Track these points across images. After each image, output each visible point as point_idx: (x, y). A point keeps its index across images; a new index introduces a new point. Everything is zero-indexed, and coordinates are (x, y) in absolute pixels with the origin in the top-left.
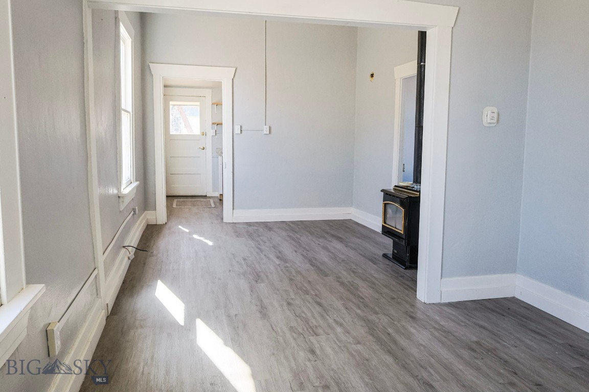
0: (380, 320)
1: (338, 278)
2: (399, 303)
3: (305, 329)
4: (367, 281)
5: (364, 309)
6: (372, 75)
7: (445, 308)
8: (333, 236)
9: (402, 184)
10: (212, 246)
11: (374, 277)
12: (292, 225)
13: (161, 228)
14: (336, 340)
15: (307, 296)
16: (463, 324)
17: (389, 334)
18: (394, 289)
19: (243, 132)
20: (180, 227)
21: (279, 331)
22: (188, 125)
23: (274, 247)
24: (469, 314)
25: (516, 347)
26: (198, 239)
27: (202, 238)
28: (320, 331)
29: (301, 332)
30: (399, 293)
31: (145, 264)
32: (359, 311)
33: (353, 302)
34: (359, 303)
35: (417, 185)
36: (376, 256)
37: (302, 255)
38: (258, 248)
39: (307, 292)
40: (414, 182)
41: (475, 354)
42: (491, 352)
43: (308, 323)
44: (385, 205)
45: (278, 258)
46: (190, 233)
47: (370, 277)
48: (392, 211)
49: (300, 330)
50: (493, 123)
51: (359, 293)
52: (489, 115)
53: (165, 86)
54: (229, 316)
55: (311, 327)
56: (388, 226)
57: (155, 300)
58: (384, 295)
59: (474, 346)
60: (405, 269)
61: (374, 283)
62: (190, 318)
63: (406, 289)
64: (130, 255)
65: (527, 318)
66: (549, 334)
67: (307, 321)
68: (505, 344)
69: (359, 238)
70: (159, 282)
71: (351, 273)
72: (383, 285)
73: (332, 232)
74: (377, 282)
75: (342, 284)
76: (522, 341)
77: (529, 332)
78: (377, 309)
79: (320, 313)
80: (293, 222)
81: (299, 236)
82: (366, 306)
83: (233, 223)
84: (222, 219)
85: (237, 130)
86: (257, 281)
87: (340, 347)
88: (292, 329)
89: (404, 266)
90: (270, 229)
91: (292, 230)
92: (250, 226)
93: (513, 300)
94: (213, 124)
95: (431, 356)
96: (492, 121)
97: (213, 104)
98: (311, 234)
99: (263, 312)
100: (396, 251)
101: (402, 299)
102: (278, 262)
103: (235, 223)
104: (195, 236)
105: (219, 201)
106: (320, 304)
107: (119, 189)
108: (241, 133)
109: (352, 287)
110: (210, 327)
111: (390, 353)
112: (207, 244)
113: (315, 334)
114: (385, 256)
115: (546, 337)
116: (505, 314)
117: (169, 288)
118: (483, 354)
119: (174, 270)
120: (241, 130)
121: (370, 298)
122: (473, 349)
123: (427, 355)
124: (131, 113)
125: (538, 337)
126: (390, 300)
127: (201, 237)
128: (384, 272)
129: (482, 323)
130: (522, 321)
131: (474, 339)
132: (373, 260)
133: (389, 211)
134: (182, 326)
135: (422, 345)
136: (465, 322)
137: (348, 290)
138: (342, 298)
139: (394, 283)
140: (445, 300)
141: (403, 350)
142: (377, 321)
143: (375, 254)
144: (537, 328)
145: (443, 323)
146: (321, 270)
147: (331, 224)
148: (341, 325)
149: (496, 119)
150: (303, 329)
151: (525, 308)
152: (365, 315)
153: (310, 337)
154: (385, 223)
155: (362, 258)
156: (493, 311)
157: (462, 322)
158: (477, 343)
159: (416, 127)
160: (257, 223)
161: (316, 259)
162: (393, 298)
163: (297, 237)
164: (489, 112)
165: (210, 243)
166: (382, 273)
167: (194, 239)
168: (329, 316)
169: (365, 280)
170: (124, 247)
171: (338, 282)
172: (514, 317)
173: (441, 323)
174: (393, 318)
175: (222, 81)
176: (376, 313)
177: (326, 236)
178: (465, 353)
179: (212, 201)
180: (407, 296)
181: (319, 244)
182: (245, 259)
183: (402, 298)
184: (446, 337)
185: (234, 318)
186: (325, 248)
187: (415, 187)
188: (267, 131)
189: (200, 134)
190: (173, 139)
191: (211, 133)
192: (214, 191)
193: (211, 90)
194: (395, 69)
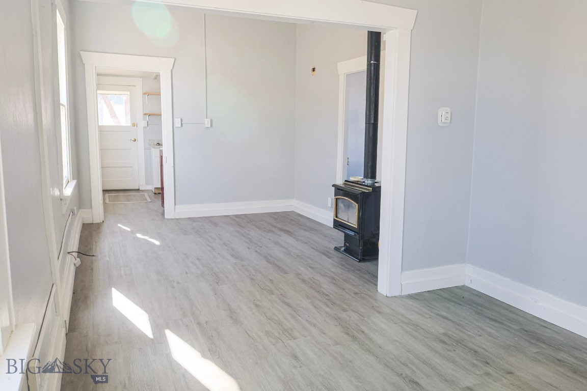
0: (350, 317)
1: (298, 275)
2: (363, 298)
3: (281, 333)
4: (326, 276)
5: (332, 306)
6: (314, 70)
7: (407, 301)
8: (282, 230)
9: (352, 179)
10: (160, 245)
11: (333, 272)
12: (237, 219)
13: (99, 228)
14: (315, 343)
15: (273, 296)
16: (427, 316)
17: (363, 332)
18: (355, 284)
19: (183, 125)
20: (119, 225)
21: (256, 337)
22: (113, 115)
23: (225, 244)
24: (431, 305)
25: (480, 336)
26: (143, 239)
27: (146, 238)
28: (296, 334)
29: (278, 336)
30: (360, 287)
31: (92, 270)
32: (328, 310)
33: (320, 300)
34: (326, 301)
35: (368, 181)
36: (328, 250)
37: (256, 251)
38: (209, 246)
39: (271, 292)
40: (365, 177)
41: (446, 346)
42: (460, 343)
43: (282, 326)
44: (337, 199)
45: (232, 256)
46: (133, 232)
47: (328, 272)
48: (344, 206)
49: (276, 334)
50: (447, 123)
51: (323, 290)
52: (443, 115)
53: (98, 75)
54: (199, 324)
55: (286, 330)
56: (340, 220)
57: (114, 311)
58: (347, 291)
59: (443, 338)
60: (359, 262)
61: (333, 279)
62: (158, 328)
63: (366, 283)
64: (76, 262)
65: (482, 306)
66: (505, 320)
67: (280, 323)
68: (470, 333)
69: (305, 230)
70: (113, 290)
71: (309, 268)
72: (343, 280)
73: (279, 226)
74: (336, 277)
75: (303, 281)
76: (483, 330)
77: (488, 320)
78: (345, 306)
79: (290, 314)
80: (237, 216)
81: (247, 231)
82: (334, 304)
83: (175, 219)
84: (163, 214)
85: (178, 124)
86: (218, 283)
87: (320, 349)
88: (267, 333)
89: (358, 259)
90: (216, 224)
91: (239, 225)
92: (194, 221)
93: (464, 288)
94: (145, 114)
95: (408, 351)
96: (446, 121)
97: (144, 94)
98: (259, 228)
99: (233, 316)
100: (348, 245)
101: (365, 294)
102: (233, 260)
103: (178, 219)
104: (139, 235)
105: (153, 194)
106: (288, 305)
107: (61, 191)
108: (182, 126)
109: (313, 284)
110: (182, 338)
111: (370, 352)
112: (153, 244)
113: (292, 337)
114: (337, 249)
115: (503, 324)
116: (461, 303)
117: (127, 296)
118: (454, 345)
119: (126, 275)
120: (182, 124)
121: (334, 294)
122: (443, 342)
123: (404, 351)
124: (66, 107)
125: (496, 325)
126: (354, 296)
127: (146, 236)
128: (340, 266)
129: (444, 314)
130: (477, 308)
131: (442, 331)
132: (326, 254)
133: (341, 205)
134: (152, 339)
135: (397, 341)
136: (429, 314)
137: (311, 287)
138: (307, 297)
139: (353, 277)
140: (406, 292)
141: (380, 347)
142: (348, 318)
143: (326, 248)
144: (492, 315)
145: (409, 316)
146: (279, 267)
147: (275, 217)
148: (315, 326)
149: (449, 120)
150: (279, 333)
151: (477, 295)
152: (335, 313)
153: (288, 341)
154: (337, 217)
155: (316, 253)
156: (451, 301)
157: (426, 313)
158: (445, 334)
159: (366, 124)
160: (200, 218)
161: (271, 256)
162: (356, 294)
163: (245, 233)
164: (444, 113)
165: (157, 243)
166: (339, 267)
167: (138, 238)
168: (299, 316)
169: (324, 276)
170: (69, 253)
171: (300, 279)
172: (469, 305)
173: (408, 317)
174: (362, 315)
175: (161, 72)
176: (344, 310)
177: (274, 229)
178: (439, 346)
179: (146, 195)
180: (369, 290)
181: (269, 239)
182: (199, 259)
183: (364, 292)
184: (416, 331)
185: (205, 325)
186: (277, 243)
187: (366, 181)
188: (208, 124)
189: (130, 125)
190: (102, 130)
191: (142, 124)
192: (148, 185)
193: (141, 79)
194: (339, 64)
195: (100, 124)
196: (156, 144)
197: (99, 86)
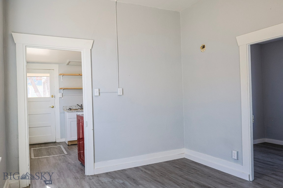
6: (204, 47)
19: (100, 94)
22: (36, 91)
85: (96, 93)
94: (61, 89)
97: (60, 75)
105: (67, 146)
175: (82, 52)
179: (62, 146)
188: (120, 93)
189: (50, 96)
190: (30, 101)
191: (59, 95)
192: (62, 138)
193: (58, 65)
194: (237, 38)
195: (28, 97)
196: (68, 109)
197: (28, 70)
